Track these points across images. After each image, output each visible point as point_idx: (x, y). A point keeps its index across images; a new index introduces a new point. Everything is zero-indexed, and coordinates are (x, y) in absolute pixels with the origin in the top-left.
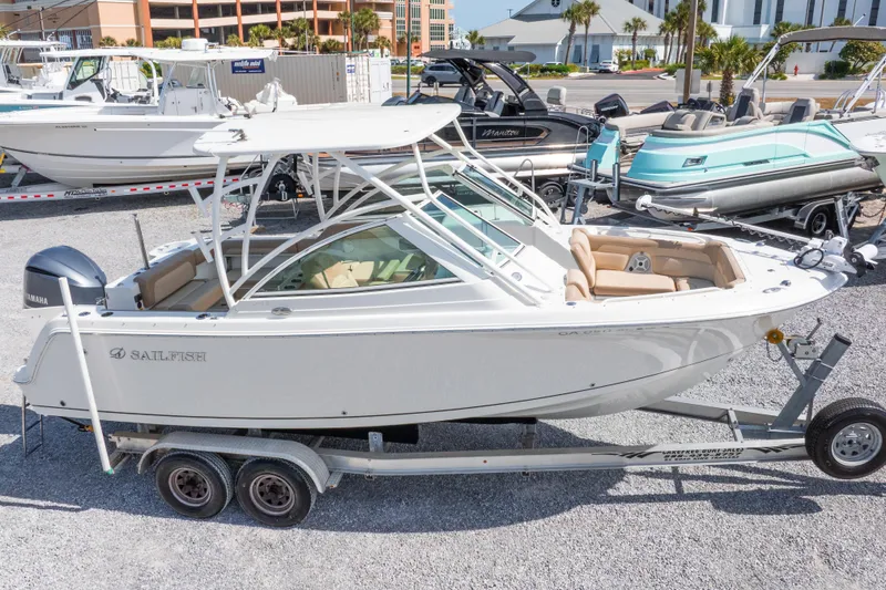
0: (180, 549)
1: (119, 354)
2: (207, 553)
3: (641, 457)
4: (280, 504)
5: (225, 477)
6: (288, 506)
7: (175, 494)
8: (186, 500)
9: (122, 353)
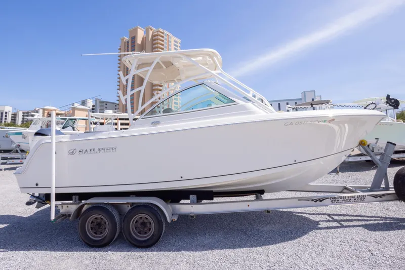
0: (87, 262)
1: (73, 152)
2: (103, 262)
3: (321, 201)
4: (146, 233)
5: (117, 218)
6: (150, 234)
7: (88, 233)
8: (94, 236)
9: (74, 152)
